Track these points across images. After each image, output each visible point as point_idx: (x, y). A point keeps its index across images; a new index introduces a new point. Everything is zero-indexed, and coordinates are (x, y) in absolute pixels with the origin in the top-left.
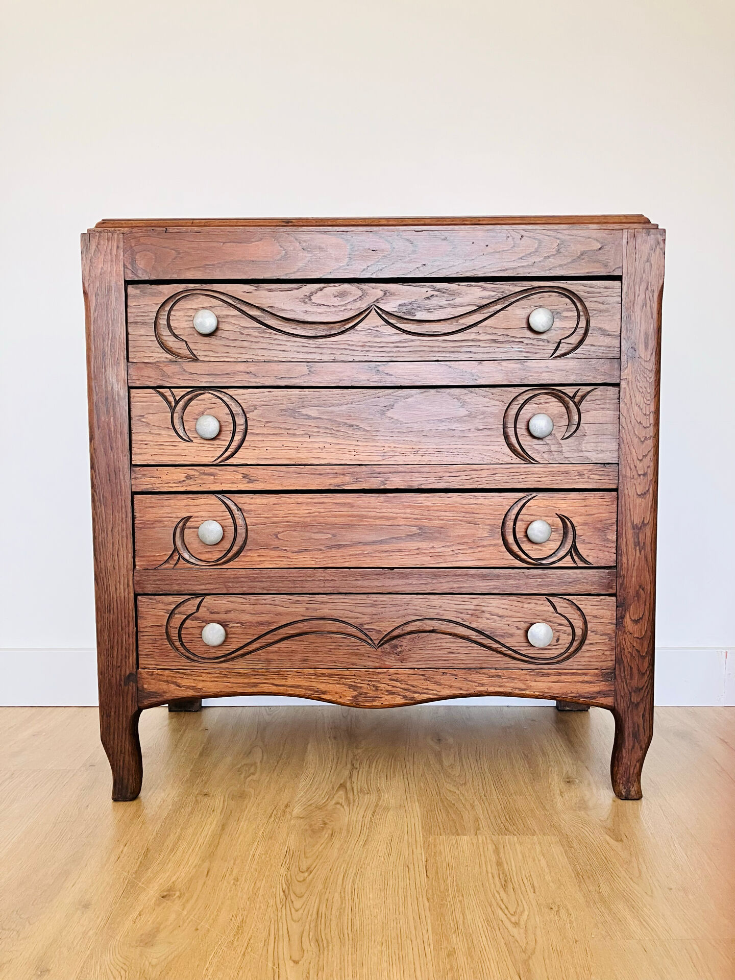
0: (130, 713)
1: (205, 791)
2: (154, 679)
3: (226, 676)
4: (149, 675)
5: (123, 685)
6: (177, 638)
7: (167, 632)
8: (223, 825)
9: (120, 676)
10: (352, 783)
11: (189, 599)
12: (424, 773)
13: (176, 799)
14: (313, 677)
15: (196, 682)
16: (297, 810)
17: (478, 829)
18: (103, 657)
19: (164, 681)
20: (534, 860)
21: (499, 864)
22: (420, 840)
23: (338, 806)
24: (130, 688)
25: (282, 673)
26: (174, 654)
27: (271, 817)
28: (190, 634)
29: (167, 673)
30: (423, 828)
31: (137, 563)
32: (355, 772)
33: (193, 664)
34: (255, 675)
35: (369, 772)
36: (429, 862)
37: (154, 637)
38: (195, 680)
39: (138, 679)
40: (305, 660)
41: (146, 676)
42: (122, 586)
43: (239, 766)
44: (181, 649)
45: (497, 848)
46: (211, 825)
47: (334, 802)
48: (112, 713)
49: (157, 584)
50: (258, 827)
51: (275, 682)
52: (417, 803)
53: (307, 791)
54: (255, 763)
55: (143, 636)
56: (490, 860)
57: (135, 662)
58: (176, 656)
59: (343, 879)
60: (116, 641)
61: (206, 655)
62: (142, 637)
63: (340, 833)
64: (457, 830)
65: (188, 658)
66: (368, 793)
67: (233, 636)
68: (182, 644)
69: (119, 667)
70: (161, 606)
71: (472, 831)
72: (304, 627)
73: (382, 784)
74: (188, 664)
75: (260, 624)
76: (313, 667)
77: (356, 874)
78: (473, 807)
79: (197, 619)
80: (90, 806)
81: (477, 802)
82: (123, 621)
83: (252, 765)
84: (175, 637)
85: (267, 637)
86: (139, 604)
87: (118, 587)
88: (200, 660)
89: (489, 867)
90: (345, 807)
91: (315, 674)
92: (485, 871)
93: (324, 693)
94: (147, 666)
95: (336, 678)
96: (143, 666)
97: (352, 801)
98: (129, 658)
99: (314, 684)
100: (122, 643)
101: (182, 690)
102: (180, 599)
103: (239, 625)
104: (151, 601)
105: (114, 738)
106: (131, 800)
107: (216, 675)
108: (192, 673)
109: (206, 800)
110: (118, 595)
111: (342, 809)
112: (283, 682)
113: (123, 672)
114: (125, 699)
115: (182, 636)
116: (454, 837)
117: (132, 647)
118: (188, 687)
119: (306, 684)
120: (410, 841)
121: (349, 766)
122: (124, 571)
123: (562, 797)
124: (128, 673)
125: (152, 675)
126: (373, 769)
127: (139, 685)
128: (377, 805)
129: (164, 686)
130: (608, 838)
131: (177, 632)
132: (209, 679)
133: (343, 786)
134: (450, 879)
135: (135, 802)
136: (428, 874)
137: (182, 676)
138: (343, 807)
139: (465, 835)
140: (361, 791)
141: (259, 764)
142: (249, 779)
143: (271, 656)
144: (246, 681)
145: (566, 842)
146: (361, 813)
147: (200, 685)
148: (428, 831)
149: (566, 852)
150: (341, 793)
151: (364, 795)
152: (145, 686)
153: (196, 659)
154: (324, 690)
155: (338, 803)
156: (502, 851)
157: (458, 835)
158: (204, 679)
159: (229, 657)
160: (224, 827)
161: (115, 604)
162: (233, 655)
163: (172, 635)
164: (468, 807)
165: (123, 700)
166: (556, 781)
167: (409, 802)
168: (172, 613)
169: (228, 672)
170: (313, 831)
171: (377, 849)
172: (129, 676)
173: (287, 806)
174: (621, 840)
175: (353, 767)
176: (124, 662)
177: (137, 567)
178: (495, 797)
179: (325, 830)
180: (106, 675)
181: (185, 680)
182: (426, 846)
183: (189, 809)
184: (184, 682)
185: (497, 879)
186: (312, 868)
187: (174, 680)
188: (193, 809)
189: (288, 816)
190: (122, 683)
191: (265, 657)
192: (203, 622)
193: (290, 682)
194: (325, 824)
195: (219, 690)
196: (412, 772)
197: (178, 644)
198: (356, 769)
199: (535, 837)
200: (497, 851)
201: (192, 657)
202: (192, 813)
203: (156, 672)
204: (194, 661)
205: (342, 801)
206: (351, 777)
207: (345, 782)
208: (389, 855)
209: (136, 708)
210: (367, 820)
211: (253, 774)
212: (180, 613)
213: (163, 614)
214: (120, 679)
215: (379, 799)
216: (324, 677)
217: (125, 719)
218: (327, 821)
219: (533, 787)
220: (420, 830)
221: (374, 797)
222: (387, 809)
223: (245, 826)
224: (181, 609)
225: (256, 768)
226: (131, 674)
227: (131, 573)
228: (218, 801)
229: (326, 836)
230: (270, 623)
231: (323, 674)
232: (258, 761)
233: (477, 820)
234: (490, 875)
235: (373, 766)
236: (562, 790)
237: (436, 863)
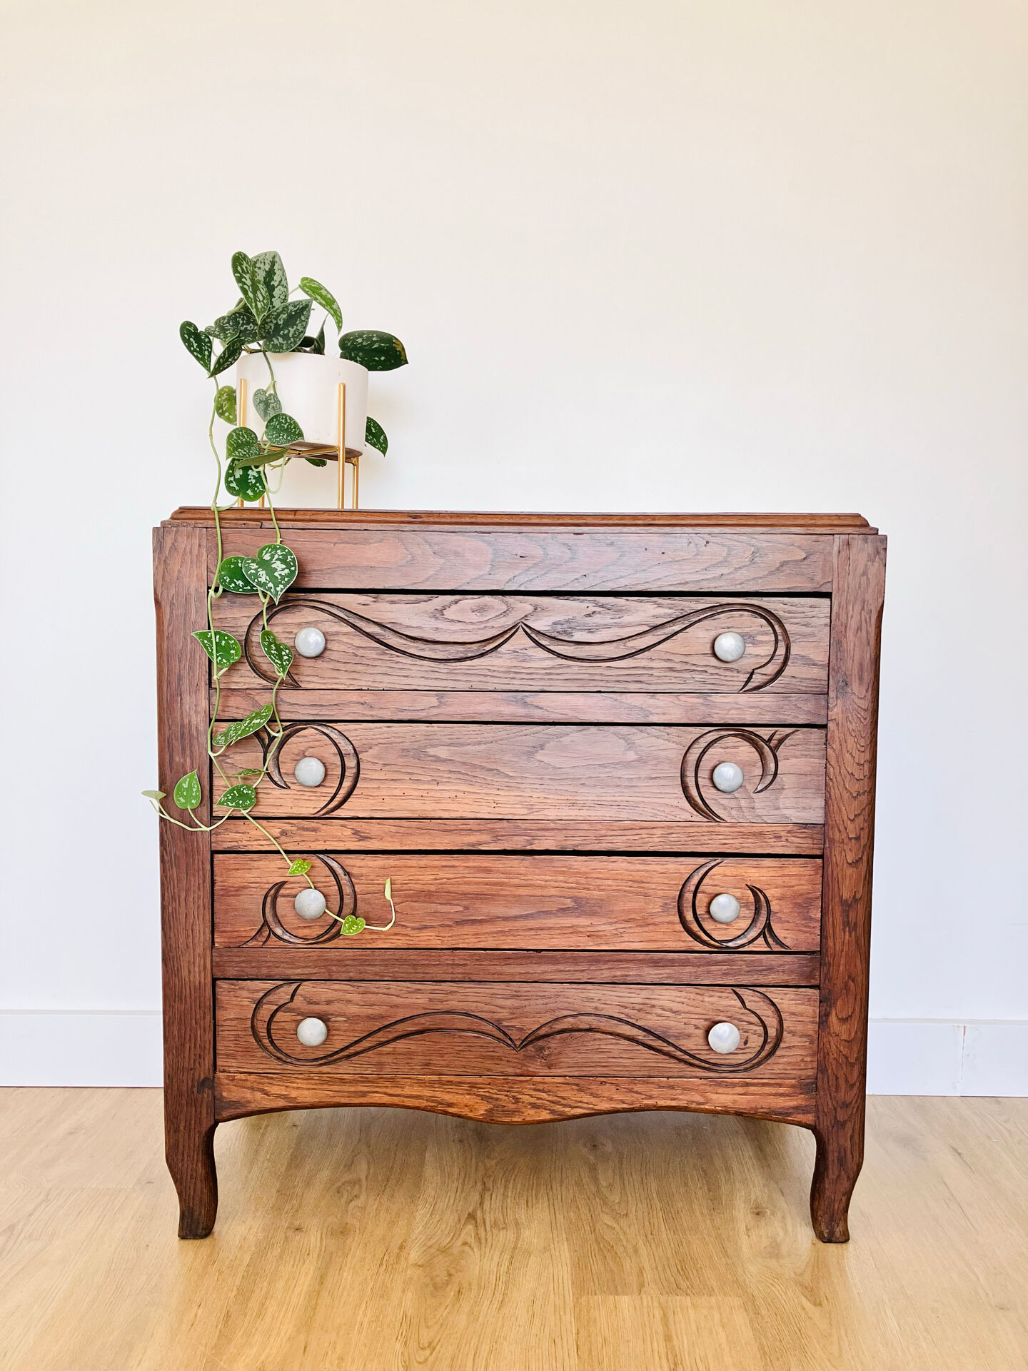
0: (204, 1128)
1: (297, 1223)
2: (235, 1085)
3: (327, 1082)
4: (230, 1080)
5: (196, 1092)
6: (266, 1034)
7: (253, 1027)
8: (321, 1276)
9: (193, 1081)
10: (483, 1213)
11: (280, 986)
12: (574, 1197)
13: (260, 1236)
14: (436, 1086)
15: (288, 1090)
16: (414, 1255)
17: (641, 1286)
18: (171, 1056)
19: (248, 1088)
20: (711, 1332)
21: (668, 1338)
22: (570, 1303)
23: (467, 1248)
24: (205, 1096)
25: (396, 1080)
26: (260, 1053)
27: (381, 1264)
28: (282, 1029)
29: (252, 1077)
30: (573, 1283)
31: (216, 940)
32: (487, 1195)
33: (285, 1066)
34: (363, 1082)
35: (505, 1196)
36: (581, 1334)
37: (236, 1033)
38: (287, 1086)
39: (215, 1085)
40: (427, 1065)
41: (226, 1081)
42: (197, 970)
43: (340, 1184)
44: (271, 1048)
45: (664, 1315)
46: (306, 1275)
47: (459, 1242)
48: (182, 1128)
49: (242, 967)
50: (366, 1280)
51: (389, 1091)
52: (565, 1244)
53: (426, 1224)
54: (359, 1180)
55: (222, 1031)
56: (657, 1333)
57: (212, 1063)
58: (263, 1057)
59: (474, 1360)
60: (188, 1037)
61: (302, 1055)
62: (220, 1033)
63: (470, 1289)
64: (615, 1287)
65: (278, 1058)
66: (503, 1228)
67: (337, 1032)
68: (272, 1042)
69: (191, 1070)
70: (245, 993)
71: (635, 1290)
72: (425, 1022)
73: (522, 1214)
74: (279, 1067)
75: (370, 1018)
76: (438, 1073)
77: (490, 1352)
78: (636, 1251)
79: (291, 1010)
80: (150, 1245)
81: (641, 1244)
82: (198, 1011)
83: (355, 1183)
84: (263, 1034)
85: (380, 1034)
86: (218, 990)
87: (192, 970)
88: (294, 1062)
89: (655, 1344)
90: (475, 1249)
91: (440, 1082)
92: (650, 1350)
93: (451, 1105)
94: (227, 1069)
95: (465, 1087)
96: (222, 1069)
97: (483, 1241)
98: (204, 1059)
99: (437, 1094)
100: (196, 1040)
101: (271, 1100)
102: (269, 985)
103: (345, 1019)
104: (233, 987)
105: (183, 1160)
106: (203, 1238)
107: (313, 1082)
108: (284, 1078)
109: (298, 1238)
110: (192, 979)
111: (471, 1252)
112: (398, 1091)
113: (196, 1077)
114: (198, 1111)
115: (272, 1031)
116: (611, 1297)
117: (209, 1046)
118: (279, 1096)
119: (428, 1094)
120: (557, 1303)
121: (479, 1186)
122: (199, 950)
123: (749, 1236)
124: (202, 1077)
125: (233, 1080)
126: (510, 1190)
127: (216, 1093)
128: (515, 1248)
129: (248, 1095)
130: (804, 1301)
131: (266, 1026)
132: (305, 1086)
133: (471, 1216)
134: (606, 1360)
135: (207, 1241)
136: (579, 1353)
137: (271, 1081)
138: (473, 1249)
139: (626, 1294)
140: (495, 1224)
141: (364, 1182)
142: (353, 1204)
143: (384, 1059)
144: (352, 1089)
145: (751, 1305)
146: (496, 1259)
147: (294, 1094)
148: (581, 1287)
149: (751, 1321)
150: (470, 1227)
151: (499, 1230)
152: (225, 1094)
153: (289, 1060)
154: (451, 1101)
155: (465, 1244)
156: (671, 1320)
157: (617, 1293)
158: (299, 1085)
159: (331, 1059)
160: (322, 1279)
161: (188, 990)
162: (336, 1057)
163: (260, 1030)
164: (630, 1251)
165: (196, 1111)
166: (742, 1213)
167: (556, 1243)
168: (259, 1003)
169: (328, 1077)
170: (435, 1286)
171: (516, 1315)
172: (204, 1081)
173: (401, 1247)
174: (820, 1304)
175: (485, 1189)
176: (197, 1063)
177: (216, 945)
178: (664, 1236)
179: (450, 1286)
180: (175, 1080)
181: (275, 1088)
182: (577, 1310)
183: (277, 1252)
184: (274, 1090)
185: (664, 1361)
186: (434, 1344)
187: (261, 1086)
188: (282, 1252)
189: (403, 1263)
190: (195, 1090)
191: (376, 1060)
192: (298, 1014)
193: (407, 1091)
194: (450, 1275)
195: (317, 1100)
196: (559, 1197)
197: (266, 1041)
198: (489, 1190)
199: (713, 1299)
200: (665, 1319)
201: (284, 1058)
202: (281, 1257)
203: (239, 1076)
204: (286, 1062)
205: (471, 1240)
206: (481, 1204)
207: (475, 1210)
208: (531, 1323)
209: (213, 1122)
210: (504, 1268)
211: (357, 1197)
212: (270, 1003)
213: (248, 1003)
214: (193, 1086)
215: (518, 1238)
216: (451, 1085)
217: (197, 1136)
218: (452, 1271)
219: (712, 1220)
220: (570, 1286)
221: (510, 1235)
222: (528, 1253)
223: (350, 1277)
224: (271, 998)
225: (361, 1186)
226: (206, 1079)
227: (208, 952)
228: (313, 1238)
229: (452, 1293)
230: (383, 1017)
231: (448, 1082)
232: (363, 1178)
233: (641, 1272)
234: (656, 1354)
235: (511, 1186)
236: (749, 1227)
237: (589, 1336)
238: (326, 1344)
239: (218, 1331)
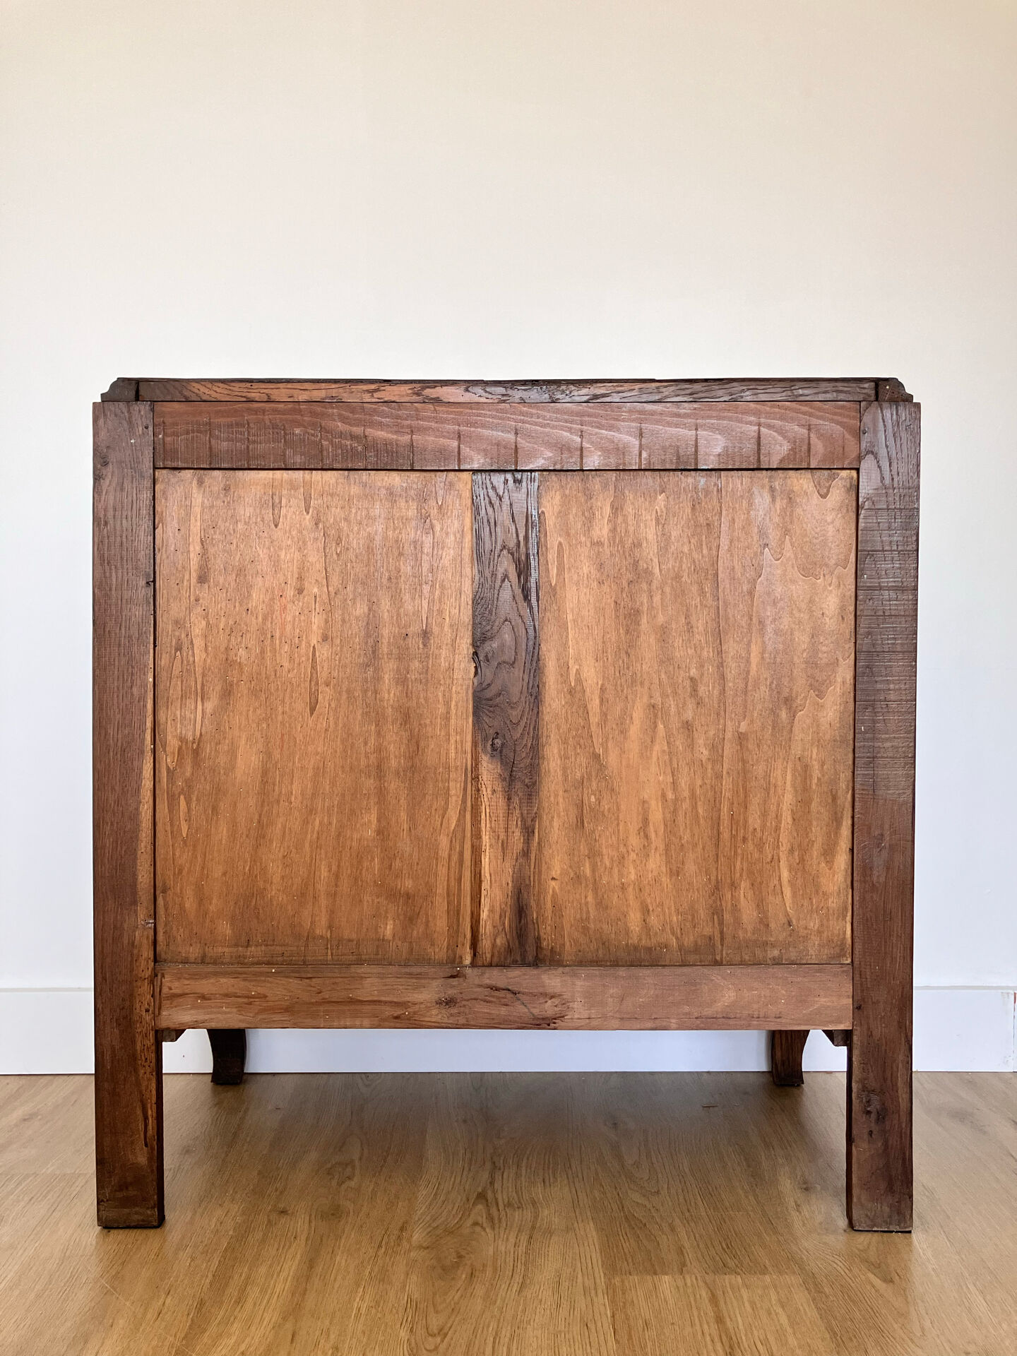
1: (281, 1206)
8: (311, 1260)
10: (494, 1192)
12: (597, 1174)
13: (238, 1220)
16: (418, 1236)
17: (683, 1264)
20: (769, 1312)
21: (720, 1320)
22: (601, 1283)
23: (478, 1229)
27: (380, 1246)
30: (603, 1263)
32: (498, 1175)
35: (518, 1175)
36: (617, 1317)
43: (329, 1165)
45: (713, 1295)
47: (470, 1222)
50: (363, 1262)
52: (592, 1224)
53: (430, 1204)
54: (352, 1161)
56: (705, 1313)
59: (493, 1347)
63: (484, 1271)
64: (654, 1267)
66: (519, 1208)
71: (675, 1269)
73: (538, 1191)
77: (512, 1339)
78: (673, 1229)
81: (677, 1222)
83: (347, 1165)
89: (705, 1327)
90: (488, 1230)
92: (700, 1333)
97: (496, 1221)
109: (283, 1220)
111: (483, 1233)
116: (649, 1277)
120: (587, 1284)
121: (488, 1165)
123: (800, 1213)
126: (524, 1168)
128: (533, 1228)
130: (871, 1276)
133: (481, 1196)
134: (649, 1344)
136: (617, 1337)
138: (484, 1229)
139: (666, 1274)
140: (509, 1204)
141: (357, 1163)
142: (344, 1187)
145: (813, 1284)
146: (512, 1240)
148: (611, 1268)
149: (814, 1300)
150: (481, 1207)
151: (514, 1210)
155: (476, 1224)
156: (721, 1300)
157: (655, 1273)
160: (311, 1264)
164: (667, 1229)
166: (789, 1189)
167: (580, 1222)
170: (444, 1269)
171: (540, 1297)
173: (402, 1229)
174: (892, 1281)
175: (495, 1166)
178: (704, 1214)
179: (461, 1268)
182: (610, 1291)
183: (259, 1235)
185: (719, 1346)
186: (445, 1330)
188: (265, 1235)
189: (405, 1245)
194: (460, 1257)
196: (580, 1175)
198: (500, 1169)
199: (767, 1278)
200: (714, 1299)
202: (263, 1241)
205: (483, 1220)
206: (492, 1183)
207: (484, 1190)
208: (559, 1306)
210: (522, 1249)
211: (349, 1178)
215: (536, 1217)
218: (463, 1253)
219: (756, 1196)
220: (600, 1266)
221: (528, 1214)
222: (549, 1233)
223: (343, 1261)
225: (354, 1168)
228: (300, 1224)
229: (464, 1276)
232: (356, 1159)
233: (680, 1251)
234: (708, 1338)
235: (524, 1164)
236: (799, 1203)
237: (628, 1319)
238: (318, 1333)
239: (190, 1321)
